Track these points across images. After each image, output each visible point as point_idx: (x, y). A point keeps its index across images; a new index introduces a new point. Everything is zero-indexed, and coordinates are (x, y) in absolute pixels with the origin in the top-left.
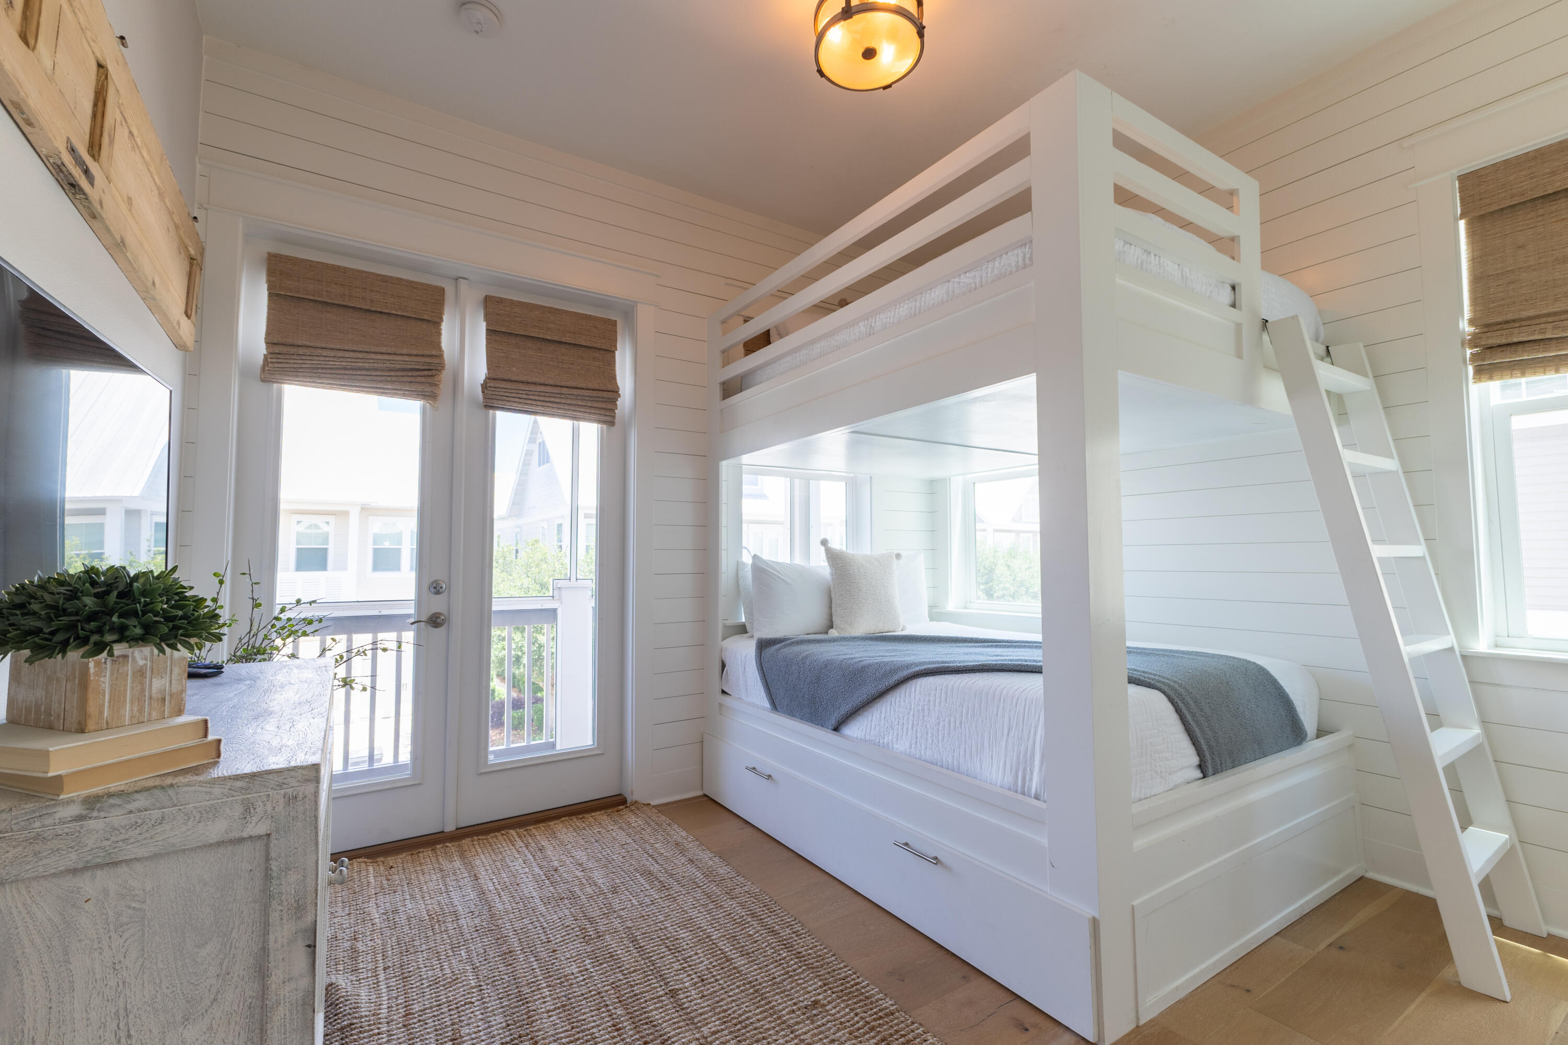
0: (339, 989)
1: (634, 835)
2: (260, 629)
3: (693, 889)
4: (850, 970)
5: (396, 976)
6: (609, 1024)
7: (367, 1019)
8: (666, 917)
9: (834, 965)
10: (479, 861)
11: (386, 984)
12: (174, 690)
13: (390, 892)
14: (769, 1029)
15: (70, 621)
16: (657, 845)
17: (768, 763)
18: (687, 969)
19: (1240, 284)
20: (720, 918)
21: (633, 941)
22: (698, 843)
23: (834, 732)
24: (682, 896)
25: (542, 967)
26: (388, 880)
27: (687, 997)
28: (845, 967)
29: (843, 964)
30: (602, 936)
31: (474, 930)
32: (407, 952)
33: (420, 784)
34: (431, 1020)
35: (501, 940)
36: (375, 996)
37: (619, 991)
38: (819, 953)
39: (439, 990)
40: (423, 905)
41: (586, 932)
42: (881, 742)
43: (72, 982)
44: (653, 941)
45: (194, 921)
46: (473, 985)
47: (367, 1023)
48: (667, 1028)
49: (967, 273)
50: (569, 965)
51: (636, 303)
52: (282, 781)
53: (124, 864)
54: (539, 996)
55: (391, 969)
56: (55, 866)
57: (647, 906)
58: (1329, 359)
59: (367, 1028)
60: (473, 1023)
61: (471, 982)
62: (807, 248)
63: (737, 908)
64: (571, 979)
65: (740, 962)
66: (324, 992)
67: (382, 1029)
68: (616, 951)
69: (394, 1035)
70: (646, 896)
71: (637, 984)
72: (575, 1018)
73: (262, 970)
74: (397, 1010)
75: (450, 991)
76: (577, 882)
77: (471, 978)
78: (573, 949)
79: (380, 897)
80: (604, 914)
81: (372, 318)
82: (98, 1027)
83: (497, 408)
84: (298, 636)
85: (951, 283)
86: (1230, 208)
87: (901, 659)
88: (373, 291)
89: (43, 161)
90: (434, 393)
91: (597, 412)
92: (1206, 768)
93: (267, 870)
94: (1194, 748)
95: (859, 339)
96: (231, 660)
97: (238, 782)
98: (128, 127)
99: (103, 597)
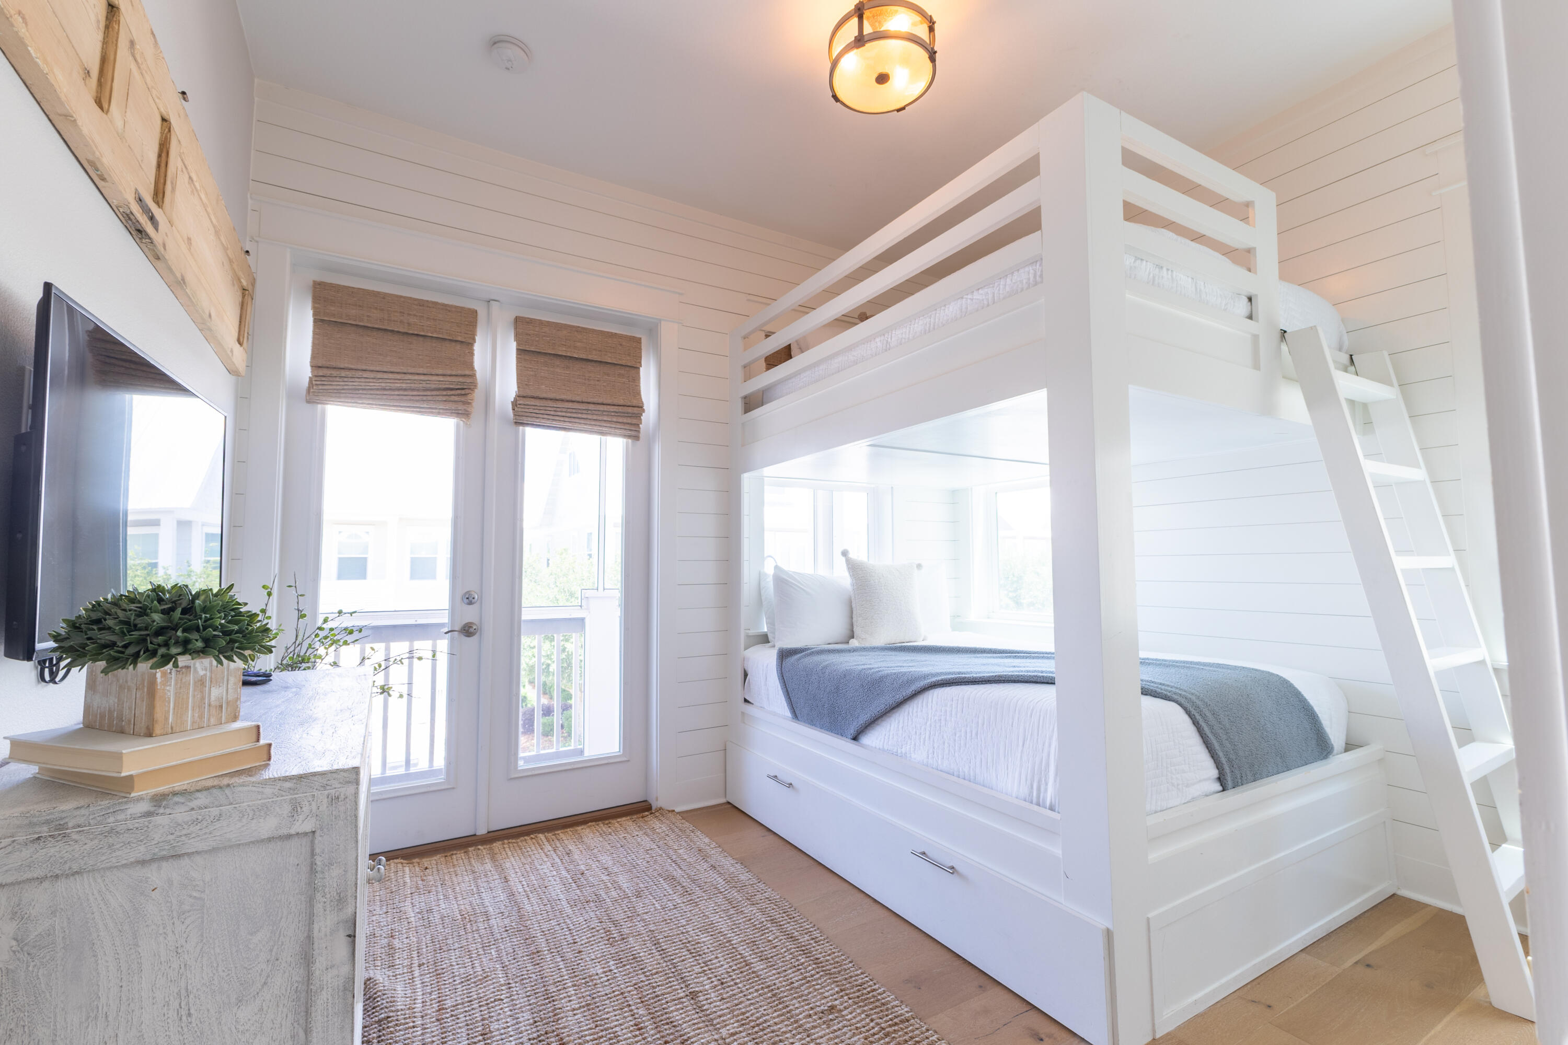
0: (377, 984)
1: (658, 840)
2: (305, 638)
3: (714, 894)
4: (867, 977)
5: (430, 973)
6: (631, 1023)
7: (403, 1012)
8: (687, 921)
9: (851, 972)
10: (509, 863)
11: (421, 980)
12: (230, 698)
13: (425, 892)
14: (785, 1033)
15: (141, 635)
16: (680, 851)
17: (788, 771)
18: (707, 972)
19: (1256, 295)
20: (741, 923)
21: (655, 944)
22: (721, 850)
23: (852, 741)
24: (704, 901)
25: (568, 967)
26: (423, 880)
27: (707, 999)
28: (862, 973)
29: (860, 971)
30: (626, 939)
31: (504, 930)
32: (440, 950)
33: (453, 788)
34: (463, 1015)
35: (529, 940)
36: (410, 991)
37: (642, 992)
38: (837, 959)
39: (470, 987)
40: (455, 905)
41: (610, 934)
42: (899, 752)
43: (140, 964)
44: (675, 944)
45: (247, 910)
46: (503, 982)
47: (402, 1017)
48: (687, 1029)
49: (980, 290)
50: (594, 965)
51: (660, 320)
52: (325, 783)
53: (186, 857)
54: (565, 995)
55: (426, 966)
56: (126, 858)
57: (670, 910)
58: (1353, 368)
59: (403, 1021)
60: (502, 1019)
61: (501, 980)
62: (829, 263)
63: (757, 914)
64: (596, 980)
65: (759, 966)
66: (363, 986)
67: (417, 1023)
68: (639, 953)
69: (428, 1028)
70: (669, 901)
71: (659, 986)
72: (598, 1016)
73: (307, 958)
74: (431, 1005)
75: (481, 988)
76: (602, 886)
77: (500, 976)
78: (598, 951)
79: (416, 897)
80: (628, 917)
81: (409, 340)
82: (162, 1005)
83: (527, 424)
84: (339, 645)
85: (964, 300)
86: (1245, 219)
87: (918, 670)
88: (410, 315)
89: (114, 211)
90: (467, 411)
91: (623, 427)
92: (1225, 781)
93: (312, 864)
94: (1212, 761)
95: (876, 355)
96: (278, 668)
97: (287, 783)
98: (188, 173)
99: (168, 614)
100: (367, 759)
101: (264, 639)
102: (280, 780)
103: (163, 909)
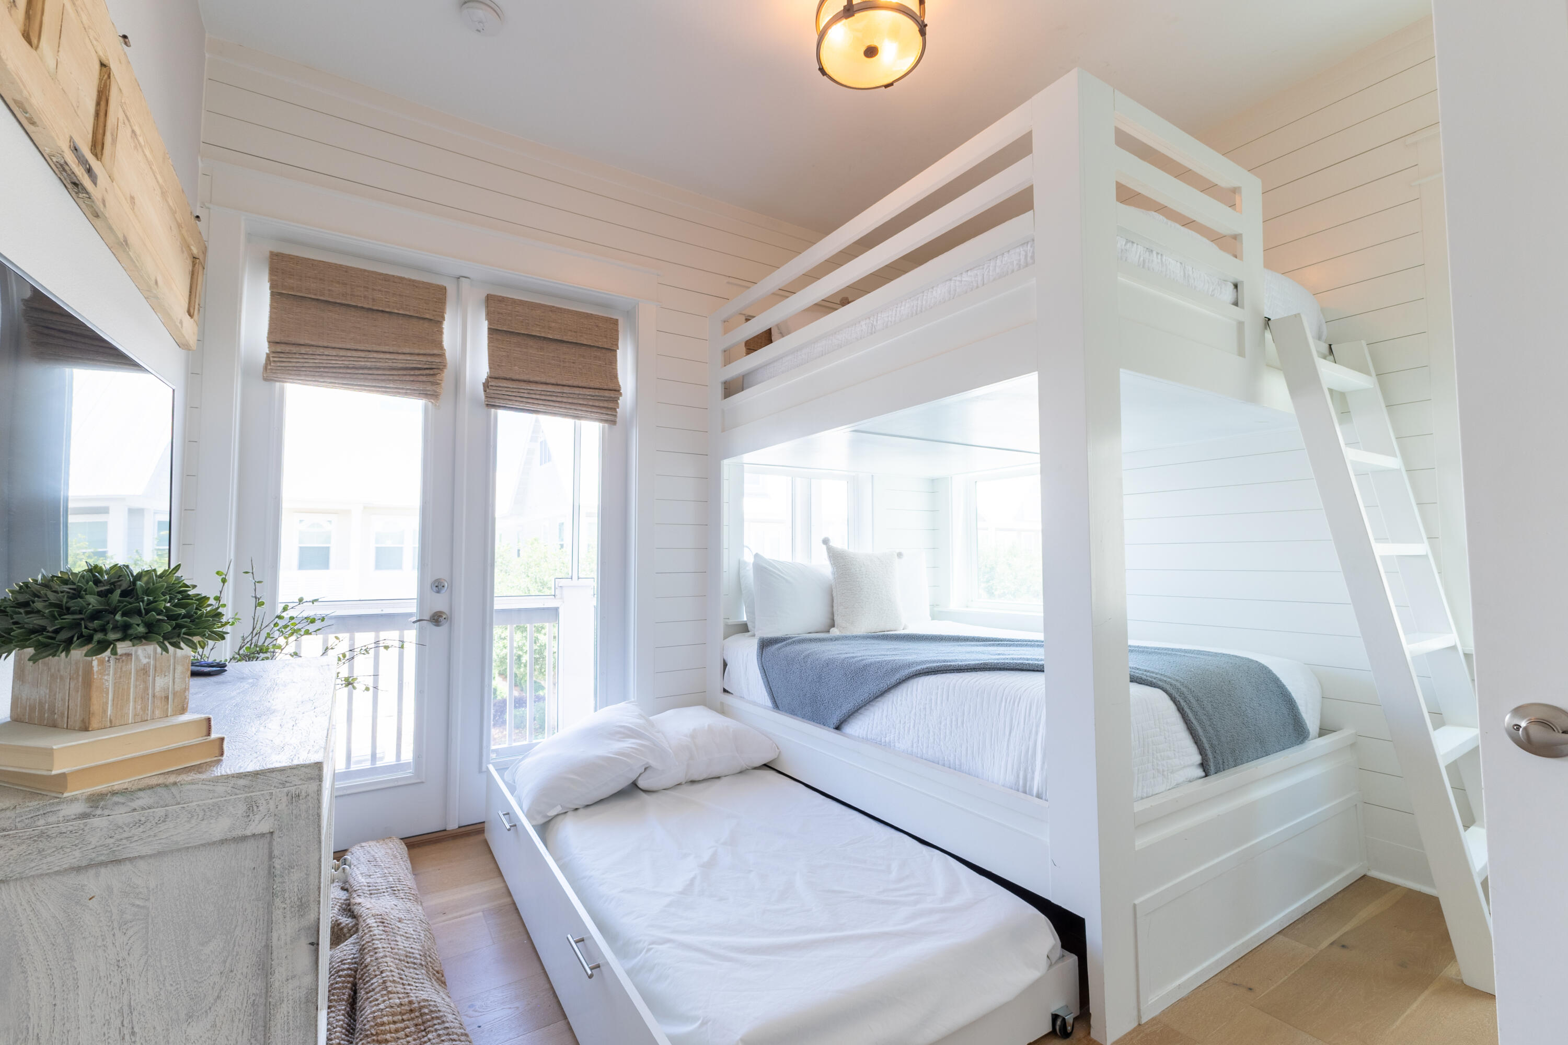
2: (262, 629)
12: (177, 688)
15: (74, 619)
19: (1242, 282)
23: (836, 731)
33: (422, 782)
42: (883, 740)
43: (77, 979)
45: (197, 919)
49: (969, 272)
51: (638, 303)
52: (284, 779)
53: (127, 862)
56: (59, 864)
58: (1332, 358)
62: (809, 247)
73: (265, 968)
81: (374, 317)
82: (102, 1024)
83: (499, 407)
84: (300, 635)
85: (952, 281)
86: (1233, 206)
87: (902, 658)
88: (375, 290)
89: (46, 160)
90: (436, 392)
91: (599, 411)
92: (1207, 766)
93: (270, 867)
94: (1196, 746)
95: (861, 338)
96: (233, 658)
97: (242, 780)
98: (131, 126)
99: (106, 596)
100: (331, 754)
101: (215, 624)
102: (233, 777)
103: (102, 919)
